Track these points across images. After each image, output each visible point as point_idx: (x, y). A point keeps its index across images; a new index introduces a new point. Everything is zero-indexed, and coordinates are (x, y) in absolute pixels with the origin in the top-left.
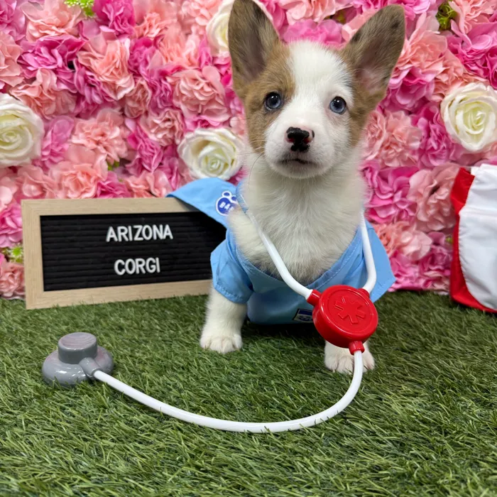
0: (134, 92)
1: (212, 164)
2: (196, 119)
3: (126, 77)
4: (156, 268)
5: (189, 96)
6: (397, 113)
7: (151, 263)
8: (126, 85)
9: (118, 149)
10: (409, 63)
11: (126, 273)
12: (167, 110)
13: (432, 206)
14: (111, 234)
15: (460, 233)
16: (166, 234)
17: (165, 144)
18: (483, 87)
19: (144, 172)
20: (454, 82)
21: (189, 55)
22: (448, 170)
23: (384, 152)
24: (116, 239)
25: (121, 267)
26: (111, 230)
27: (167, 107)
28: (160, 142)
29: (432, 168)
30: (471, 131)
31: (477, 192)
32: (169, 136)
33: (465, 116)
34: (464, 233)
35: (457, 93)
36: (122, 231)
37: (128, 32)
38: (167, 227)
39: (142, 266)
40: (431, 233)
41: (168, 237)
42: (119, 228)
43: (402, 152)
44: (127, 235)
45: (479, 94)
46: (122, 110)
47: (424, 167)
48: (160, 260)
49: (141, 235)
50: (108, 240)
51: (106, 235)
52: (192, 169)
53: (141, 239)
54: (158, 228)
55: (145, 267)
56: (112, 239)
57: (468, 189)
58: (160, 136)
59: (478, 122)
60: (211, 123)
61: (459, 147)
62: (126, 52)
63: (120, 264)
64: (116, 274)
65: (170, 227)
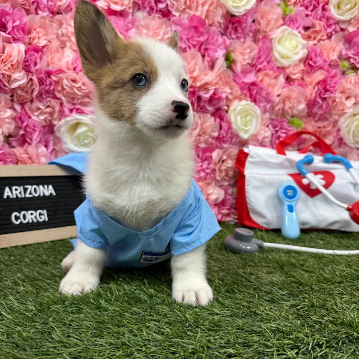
0: (25, 84)
1: (84, 139)
2: (72, 107)
3: (20, 72)
4: (45, 218)
5: (70, 90)
6: (205, 115)
7: (40, 214)
8: (20, 78)
9: (8, 126)
10: (214, 86)
11: (21, 223)
12: (49, 99)
13: (223, 171)
14: (7, 192)
15: (246, 185)
16: (50, 192)
17: (44, 124)
18: (250, 103)
19: (27, 144)
20: (235, 99)
21: (67, 62)
22: (232, 150)
23: (198, 138)
24: (11, 196)
25: (17, 218)
26: (7, 189)
27: (50, 97)
28: (42, 123)
29: (222, 148)
30: (243, 127)
31: (251, 163)
32: (49, 118)
33: (241, 118)
34: (248, 185)
35: (237, 105)
36: (16, 190)
37: (21, 39)
38: (51, 187)
39: (33, 216)
40: (223, 187)
41: (51, 194)
42: (14, 188)
43: (207, 139)
44: (20, 193)
45: (248, 107)
46: (12, 96)
47: (218, 147)
48: (47, 212)
49: (30, 193)
50: (5, 197)
51: (3, 193)
52: (66, 143)
53: (31, 196)
54: (44, 187)
55: (35, 217)
56: (8, 196)
57: (245, 161)
58: (42, 118)
59: (248, 122)
60: (85, 111)
61: (237, 136)
62: (22, 54)
63: (16, 216)
64: (13, 224)
65: (53, 187)
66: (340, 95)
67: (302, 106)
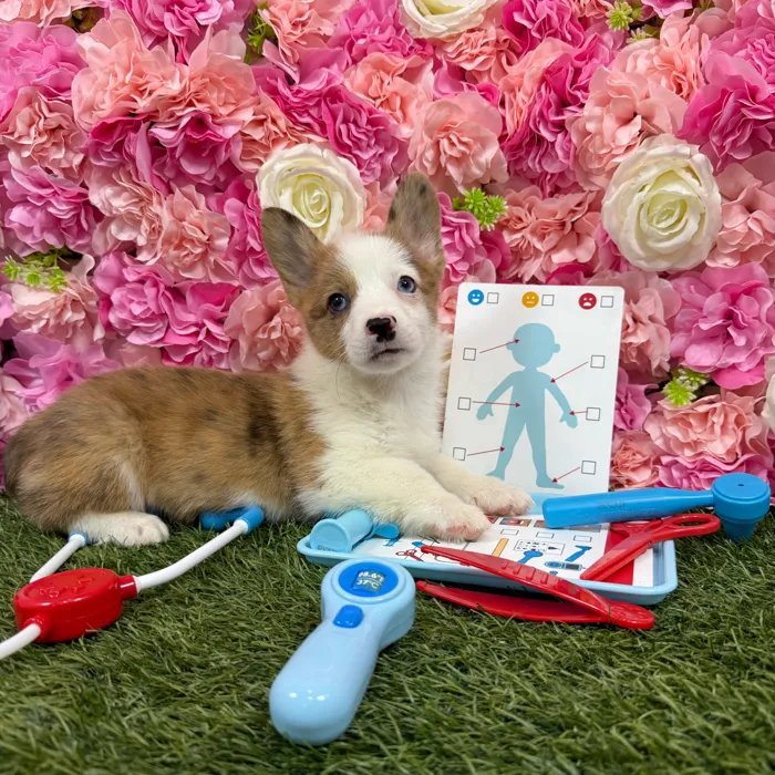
18: (318, 151)
20: (276, 141)
35: (281, 160)
45: (313, 162)
66: (598, 110)
67: (492, 152)
